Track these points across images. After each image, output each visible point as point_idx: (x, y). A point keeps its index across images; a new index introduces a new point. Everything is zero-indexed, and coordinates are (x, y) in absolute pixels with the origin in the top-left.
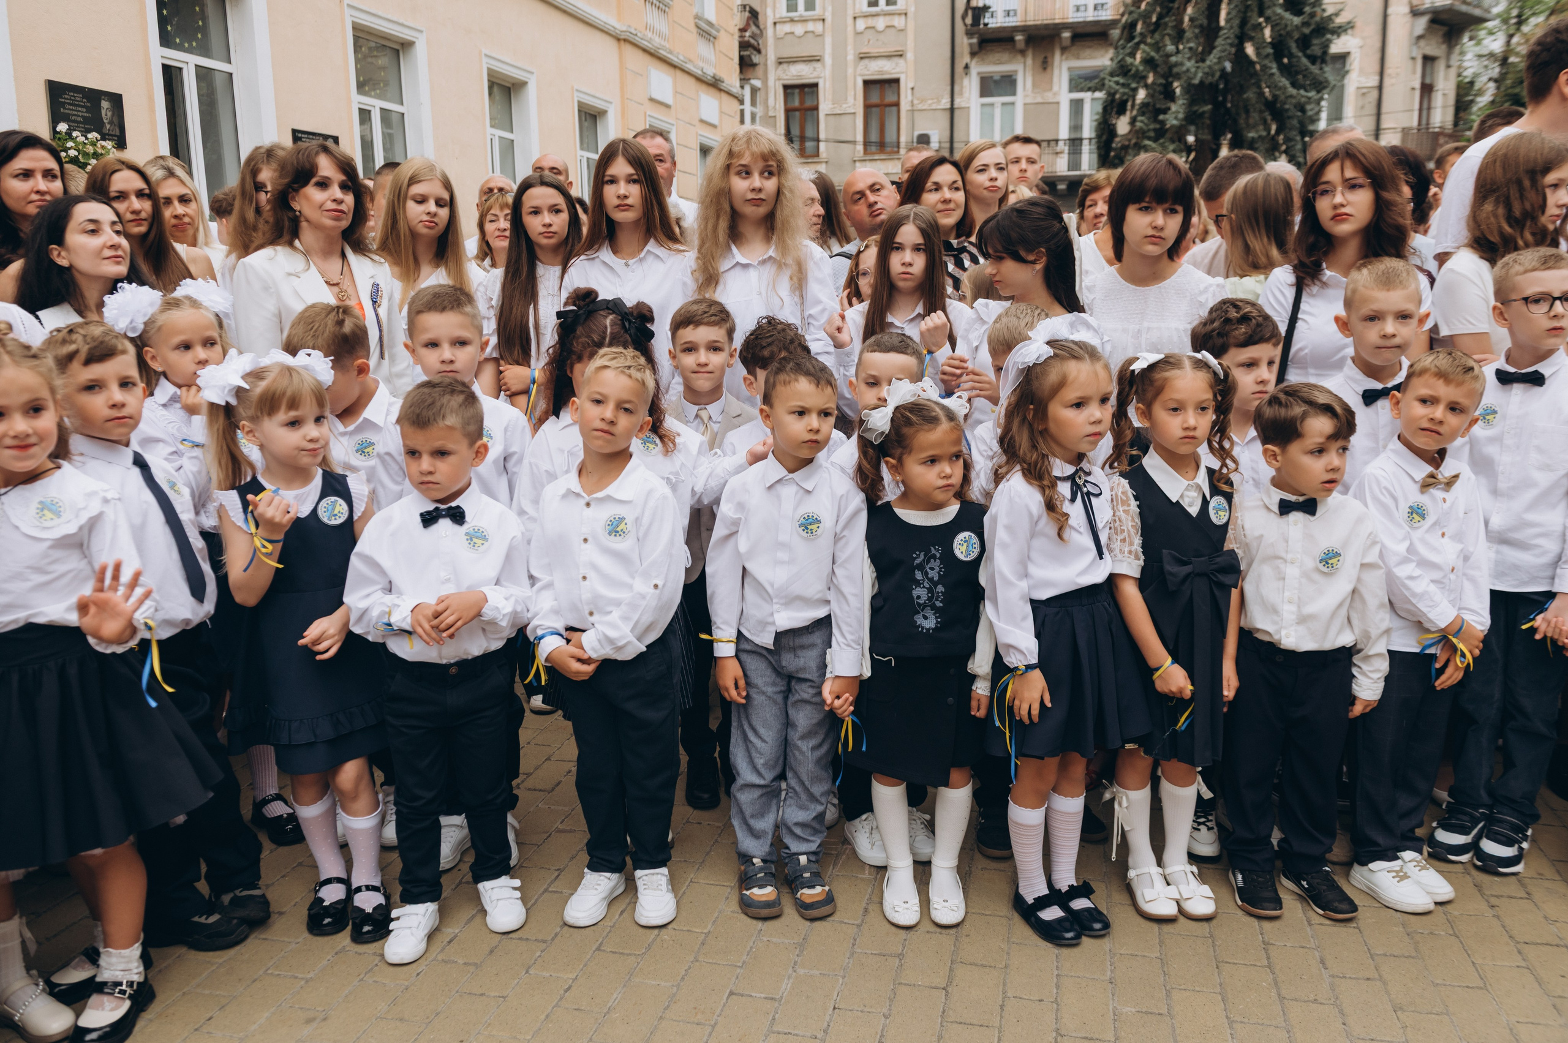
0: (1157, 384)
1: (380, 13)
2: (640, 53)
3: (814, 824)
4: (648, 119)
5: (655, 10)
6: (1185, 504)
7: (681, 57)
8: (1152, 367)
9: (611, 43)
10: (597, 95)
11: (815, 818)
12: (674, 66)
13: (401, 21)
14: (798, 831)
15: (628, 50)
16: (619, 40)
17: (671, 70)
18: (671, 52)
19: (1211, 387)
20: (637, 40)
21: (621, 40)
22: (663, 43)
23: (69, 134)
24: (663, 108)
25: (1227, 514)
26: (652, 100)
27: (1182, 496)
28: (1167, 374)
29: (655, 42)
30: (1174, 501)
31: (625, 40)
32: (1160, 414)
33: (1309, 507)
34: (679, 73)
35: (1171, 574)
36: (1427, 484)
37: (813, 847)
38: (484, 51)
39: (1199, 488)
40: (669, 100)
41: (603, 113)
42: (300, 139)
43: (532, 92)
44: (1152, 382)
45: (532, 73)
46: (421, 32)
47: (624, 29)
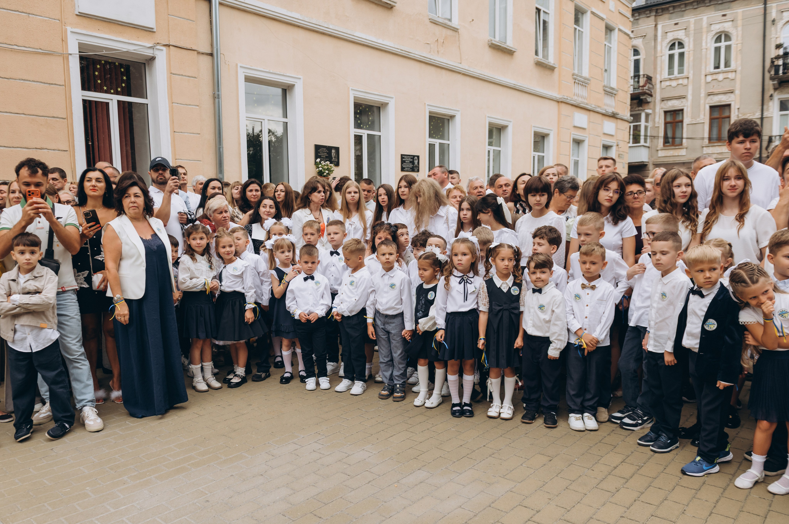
0: (497, 252)
1: (441, 106)
2: (570, 107)
3: (401, 376)
4: (572, 135)
5: (580, 87)
6: (502, 288)
7: (593, 106)
8: (496, 247)
9: (554, 104)
10: (545, 128)
11: (400, 374)
12: (589, 110)
13: (450, 108)
14: (397, 378)
15: (563, 106)
16: (558, 102)
17: (588, 112)
18: (587, 104)
19: (513, 253)
20: (568, 101)
21: (559, 102)
22: (583, 100)
23: (320, 162)
24: (581, 130)
25: (518, 292)
26: (575, 127)
27: (501, 286)
28: (500, 249)
29: (578, 100)
30: (498, 287)
31: (561, 102)
32: (498, 261)
33: (540, 291)
34: (592, 113)
35: (494, 309)
36: (584, 287)
37: (400, 383)
38: (487, 115)
39: (507, 284)
40: (585, 126)
41: (547, 135)
42: (404, 158)
43: (510, 130)
44: (496, 251)
45: (510, 122)
46: (459, 111)
47: (561, 97)
